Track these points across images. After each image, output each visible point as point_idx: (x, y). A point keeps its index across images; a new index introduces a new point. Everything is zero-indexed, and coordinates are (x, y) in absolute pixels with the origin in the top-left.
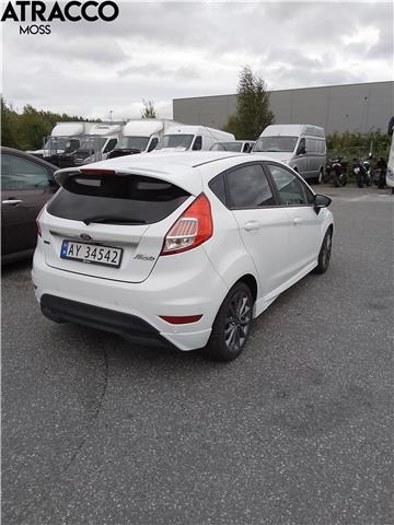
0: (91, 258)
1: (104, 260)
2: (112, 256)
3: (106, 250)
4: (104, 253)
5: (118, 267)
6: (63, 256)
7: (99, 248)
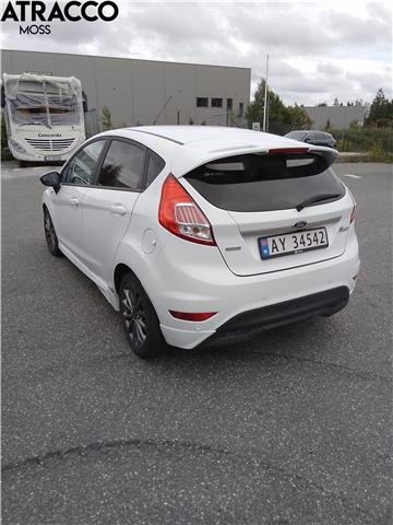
0: (301, 247)
1: (314, 244)
2: (319, 237)
3: (312, 233)
4: (312, 237)
5: (327, 246)
6: (264, 257)
7: (305, 234)
